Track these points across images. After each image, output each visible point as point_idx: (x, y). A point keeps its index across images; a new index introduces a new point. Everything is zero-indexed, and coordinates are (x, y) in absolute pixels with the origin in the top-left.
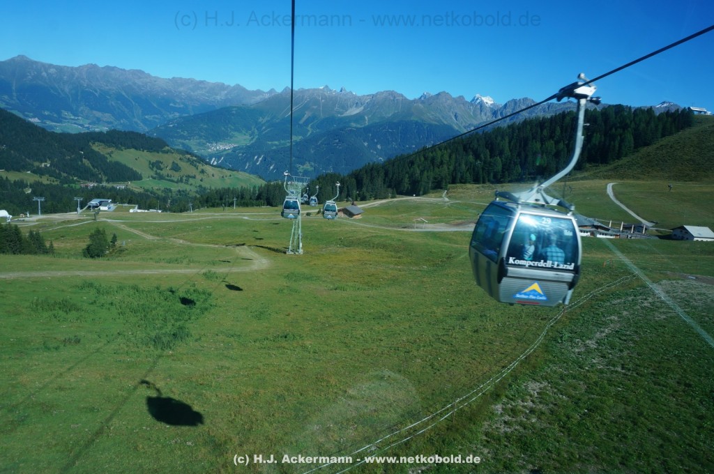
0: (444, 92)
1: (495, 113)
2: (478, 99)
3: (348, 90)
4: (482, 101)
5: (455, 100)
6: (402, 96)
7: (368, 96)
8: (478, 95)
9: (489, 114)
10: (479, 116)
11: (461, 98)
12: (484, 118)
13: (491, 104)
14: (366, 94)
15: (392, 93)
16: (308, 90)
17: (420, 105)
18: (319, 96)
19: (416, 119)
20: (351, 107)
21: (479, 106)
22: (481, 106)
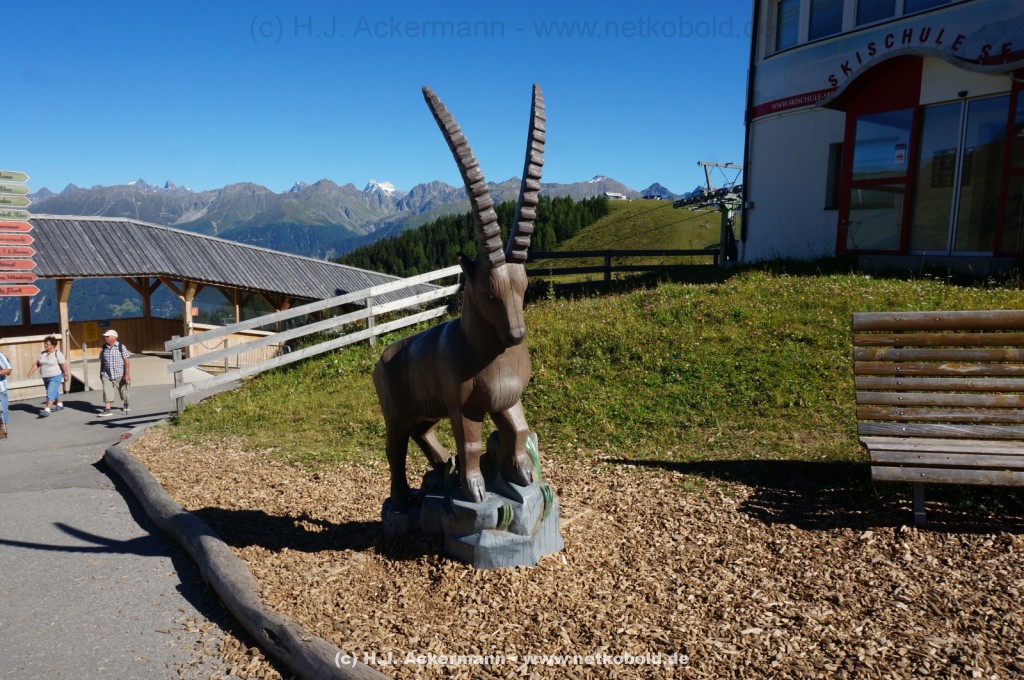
0: (325, 180)
1: (399, 204)
2: (373, 186)
3: (178, 185)
4: (379, 189)
5: (342, 190)
6: (265, 189)
7: (211, 192)
8: (372, 182)
9: (391, 206)
10: (379, 210)
11: (350, 186)
12: (386, 211)
13: (393, 193)
14: (208, 190)
15: (249, 186)
16: (111, 188)
17: (293, 200)
18: (131, 196)
19: (291, 221)
20: (187, 209)
21: (376, 197)
22: (379, 196)
